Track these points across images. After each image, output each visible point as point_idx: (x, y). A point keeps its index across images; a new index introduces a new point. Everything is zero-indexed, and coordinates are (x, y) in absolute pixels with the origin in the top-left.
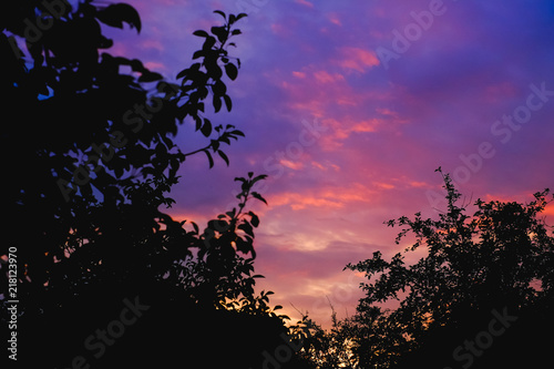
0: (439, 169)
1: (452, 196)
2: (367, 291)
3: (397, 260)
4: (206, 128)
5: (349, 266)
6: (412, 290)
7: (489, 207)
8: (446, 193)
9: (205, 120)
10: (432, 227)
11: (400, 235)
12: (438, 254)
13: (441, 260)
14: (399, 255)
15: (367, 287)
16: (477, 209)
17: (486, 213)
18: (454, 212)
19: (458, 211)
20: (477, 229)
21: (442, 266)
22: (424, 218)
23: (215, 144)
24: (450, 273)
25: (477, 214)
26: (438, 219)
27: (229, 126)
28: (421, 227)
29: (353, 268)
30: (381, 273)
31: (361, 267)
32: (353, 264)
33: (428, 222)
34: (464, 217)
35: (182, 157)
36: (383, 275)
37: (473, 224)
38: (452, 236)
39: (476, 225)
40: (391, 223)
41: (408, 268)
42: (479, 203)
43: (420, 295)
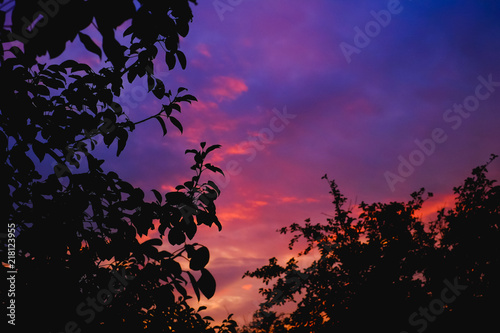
0: (326, 176)
1: (339, 200)
2: (265, 296)
3: (292, 264)
4: (159, 90)
5: (247, 274)
6: (307, 291)
7: (372, 208)
8: (332, 198)
9: (157, 80)
10: (322, 231)
11: (293, 241)
12: (329, 256)
13: (332, 261)
14: (293, 260)
15: (266, 292)
16: (361, 211)
17: (370, 215)
18: (341, 216)
19: (345, 214)
20: (363, 230)
21: (334, 266)
22: (313, 223)
23: (168, 109)
24: (341, 272)
25: (362, 216)
26: (326, 223)
27: (181, 90)
28: (311, 232)
29: (252, 276)
30: (278, 278)
31: (258, 274)
32: (251, 272)
33: (318, 227)
34: (351, 220)
35: (132, 126)
36: (280, 280)
37: (359, 225)
38: (340, 237)
39: (361, 226)
40: (284, 230)
41: (303, 271)
42: (363, 205)
43: (315, 296)
